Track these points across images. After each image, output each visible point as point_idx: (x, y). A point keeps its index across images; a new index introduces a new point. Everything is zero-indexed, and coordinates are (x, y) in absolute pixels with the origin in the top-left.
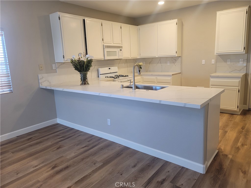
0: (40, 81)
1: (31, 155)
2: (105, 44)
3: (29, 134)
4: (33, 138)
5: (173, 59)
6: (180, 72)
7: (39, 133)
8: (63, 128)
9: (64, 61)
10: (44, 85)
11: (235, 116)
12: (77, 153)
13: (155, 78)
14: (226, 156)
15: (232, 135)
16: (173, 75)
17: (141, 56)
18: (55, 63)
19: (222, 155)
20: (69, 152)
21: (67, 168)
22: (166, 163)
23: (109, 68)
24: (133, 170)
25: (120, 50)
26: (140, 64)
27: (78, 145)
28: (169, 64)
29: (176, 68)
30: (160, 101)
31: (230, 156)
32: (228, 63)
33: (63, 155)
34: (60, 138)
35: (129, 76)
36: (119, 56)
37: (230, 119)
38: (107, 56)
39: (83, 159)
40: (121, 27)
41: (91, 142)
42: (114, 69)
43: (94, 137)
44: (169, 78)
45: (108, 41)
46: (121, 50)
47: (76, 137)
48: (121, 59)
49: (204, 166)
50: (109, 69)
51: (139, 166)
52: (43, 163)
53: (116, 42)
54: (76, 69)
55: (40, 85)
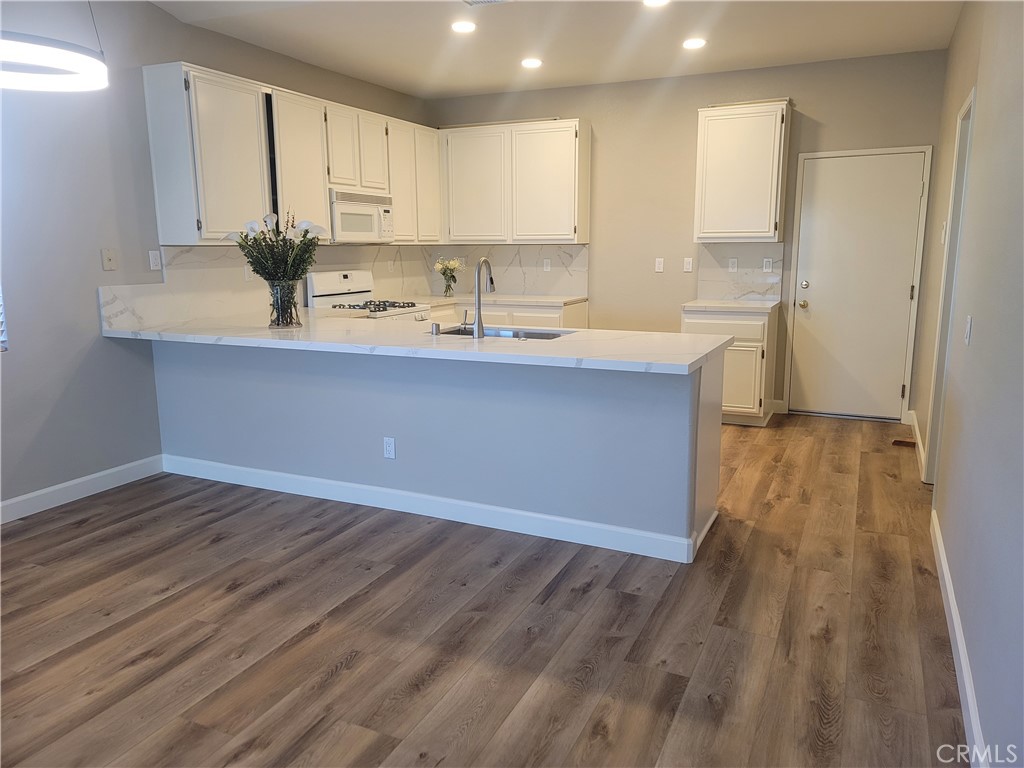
0: (104, 312)
1: (121, 565)
2: (337, 188)
3: (68, 508)
4: (92, 520)
5: (563, 253)
6: (586, 296)
7: (107, 504)
8: (197, 487)
9: (201, 239)
10: (121, 326)
11: (751, 429)
12: (293, 548)
13: (505, 314)
14: (741, 522)
15: (749, 476)
16: (565, 304)
17: (453, 238)
18: (158, 247)
19: (730, 521)
20: (261, 547)
21: (279, 584)
22: (585, 551)
23: (345, 273)
24: (495, 572)
25: (385, 211)
26: (454, 264)
27: (283, 527)
28: (549, 269)
29: (572, 283)
30: (580, 361)
31: (751, 523)
32: (730, 270)
33: (245, 556)
34: (203, 514)
35: (419, 306)
36: (380, 230)
37: (741, 439)
38: (343, 230)
39: (323, 562)
40: (387, 130)
41: (326, 518)
42: (361, 279)
43: (329, 504)
44: (555, 315)
45: (346, 178)
46: (388, 212)
47: (263, 509)
48: (387, 244)
49: (691, 541)
50: (345, 277)
51: (509, 562)
52: (183, 579)
53: (372, 181)
54: (259, 267)
55: (105, 326)
